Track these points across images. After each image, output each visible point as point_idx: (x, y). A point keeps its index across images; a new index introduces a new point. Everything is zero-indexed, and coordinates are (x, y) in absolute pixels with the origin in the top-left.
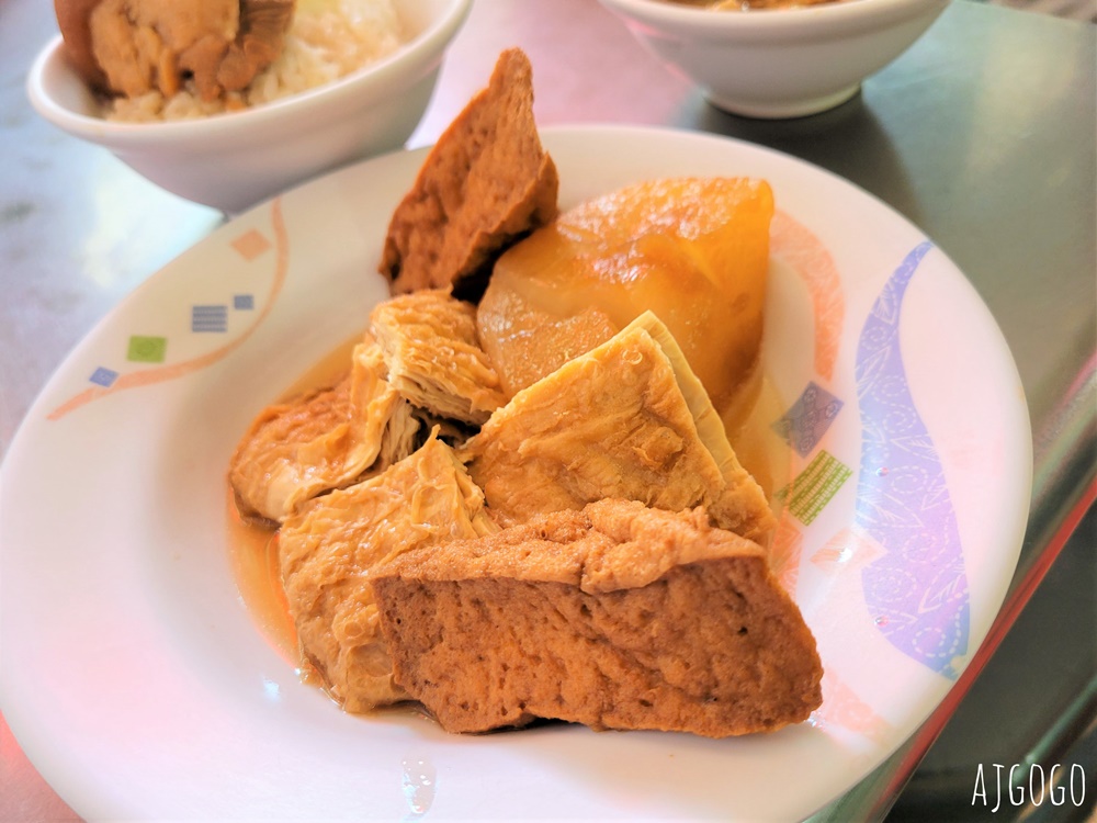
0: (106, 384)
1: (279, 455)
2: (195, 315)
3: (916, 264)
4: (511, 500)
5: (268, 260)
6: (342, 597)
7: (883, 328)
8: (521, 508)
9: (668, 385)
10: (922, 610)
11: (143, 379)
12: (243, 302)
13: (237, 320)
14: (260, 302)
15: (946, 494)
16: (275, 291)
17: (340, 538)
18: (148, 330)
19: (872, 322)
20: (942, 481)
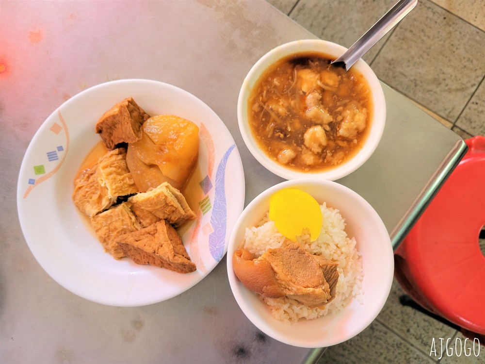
0: (33, 183)
1: (85, 201)
2: (48, 156)
3: (231, 152)
4: (141, 216)
5: (63, 131)
6: (109, 239)
7: (222, 168)
8: (143, 218)
9: (171, 202)
10: (217, 247)
11: (43, 179)
12: (60, 149)
13: (60, 154)
14: (64, 148)
15: (226, 220)
16: (68, 143)
17: (106, 226)
18: (38, 164)
19: (220, 166)
20: (226, 216)
